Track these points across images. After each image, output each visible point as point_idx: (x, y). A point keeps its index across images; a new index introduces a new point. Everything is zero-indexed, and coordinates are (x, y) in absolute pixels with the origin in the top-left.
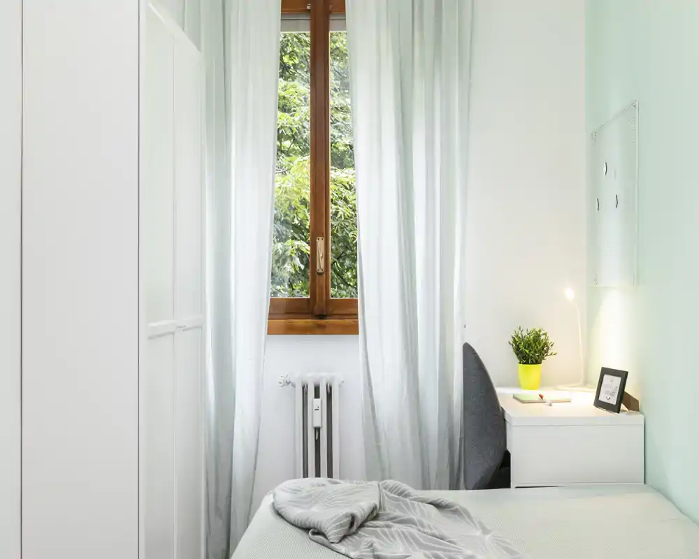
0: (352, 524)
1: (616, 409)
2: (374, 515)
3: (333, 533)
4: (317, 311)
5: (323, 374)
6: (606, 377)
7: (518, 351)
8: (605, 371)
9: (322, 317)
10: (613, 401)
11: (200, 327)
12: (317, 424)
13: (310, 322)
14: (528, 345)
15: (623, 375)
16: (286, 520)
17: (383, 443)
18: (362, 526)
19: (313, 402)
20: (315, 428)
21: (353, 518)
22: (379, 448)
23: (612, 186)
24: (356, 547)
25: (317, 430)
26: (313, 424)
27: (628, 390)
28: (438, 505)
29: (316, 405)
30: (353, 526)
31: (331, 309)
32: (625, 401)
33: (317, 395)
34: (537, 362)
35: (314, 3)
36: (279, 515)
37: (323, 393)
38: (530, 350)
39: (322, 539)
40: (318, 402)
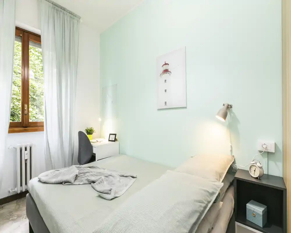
0: (76, 177)
1: (114, 141)
2: (79, 174)
3: (72, 181)
4: (24, 125)
5: (28, 144)
6: (111, 135)
9: (26, 127)
10: (114, 140)
12: (26, 158)
13: (21, 129)
14: (89, 130)
15: (115, 135)
16: (49, 184)
18: (78, 177)
19: (24, 152)
20: (25, 160)
21: (76, 175)
25: (26, 160)
26: (24, 159)
27: (116, 138)
28: (90, 168)
29: (26, 155)
31: (30, 124)
33: (26, 149)
34: (91, 134)
35: (24, 35)
36: (45, 183)
37: (28, 149)
38: (90, 132)
39: (70, 183)
40: (26, 152)
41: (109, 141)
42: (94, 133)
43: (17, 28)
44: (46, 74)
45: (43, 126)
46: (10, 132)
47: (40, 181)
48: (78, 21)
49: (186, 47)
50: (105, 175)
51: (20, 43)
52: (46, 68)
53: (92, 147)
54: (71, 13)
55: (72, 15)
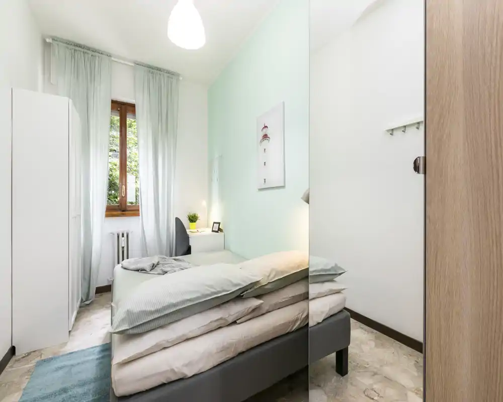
0: (153, 266)
1: (217, 232)
2: (158, 264)
3: (148, 269)
4: (122, 209)
5: (125, 230)
7: (190, 219)
8: (214, 223)
9: (123, 211)
10: (217, 230)
11: (80, 215)
12: (123, 246)
13: (119, 212)
14: (192, 217)
15: (219, 223)
17: (148, 250)
18: (155, 267)
19: (121, 239)
21: (154, 264)
22: (147, 251)
23: (215, 176)
24: (156, 271)
25: (123, 248)
26: (121, 246)
27: (220, 227)
28: (175, 260)
29: (123, 241)
30: (154, 267)
31: (127, 208)
32: (220, 230)
33: (123, 236)
34: (195, 222)
35: (121, 108)
36: (125, 269)
37: (125, 235)
38: (193, 219)
39: (144, 271)
40: (123, 238)
41: (213, 231)
42: (198, 221)
43: (113, 102)
44: (141, 150)
45: (138, 210)
46: (107, 216)
47: (122, 267)
48: (178, 80)
49: (284, 103)
50: (181, 267)
51: (119, 118)
52: (141, 142)
53: (189, 237)
54: (168, 72)
55: (171, 74)
